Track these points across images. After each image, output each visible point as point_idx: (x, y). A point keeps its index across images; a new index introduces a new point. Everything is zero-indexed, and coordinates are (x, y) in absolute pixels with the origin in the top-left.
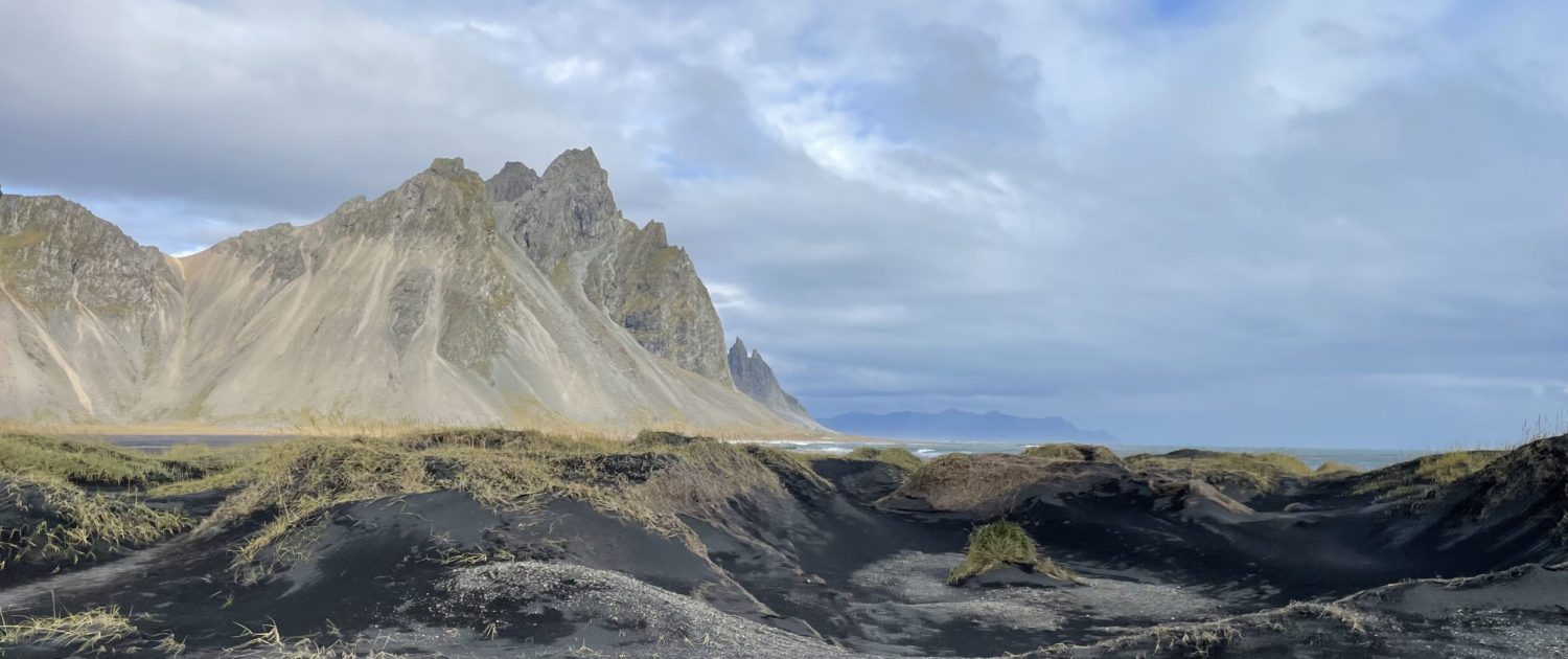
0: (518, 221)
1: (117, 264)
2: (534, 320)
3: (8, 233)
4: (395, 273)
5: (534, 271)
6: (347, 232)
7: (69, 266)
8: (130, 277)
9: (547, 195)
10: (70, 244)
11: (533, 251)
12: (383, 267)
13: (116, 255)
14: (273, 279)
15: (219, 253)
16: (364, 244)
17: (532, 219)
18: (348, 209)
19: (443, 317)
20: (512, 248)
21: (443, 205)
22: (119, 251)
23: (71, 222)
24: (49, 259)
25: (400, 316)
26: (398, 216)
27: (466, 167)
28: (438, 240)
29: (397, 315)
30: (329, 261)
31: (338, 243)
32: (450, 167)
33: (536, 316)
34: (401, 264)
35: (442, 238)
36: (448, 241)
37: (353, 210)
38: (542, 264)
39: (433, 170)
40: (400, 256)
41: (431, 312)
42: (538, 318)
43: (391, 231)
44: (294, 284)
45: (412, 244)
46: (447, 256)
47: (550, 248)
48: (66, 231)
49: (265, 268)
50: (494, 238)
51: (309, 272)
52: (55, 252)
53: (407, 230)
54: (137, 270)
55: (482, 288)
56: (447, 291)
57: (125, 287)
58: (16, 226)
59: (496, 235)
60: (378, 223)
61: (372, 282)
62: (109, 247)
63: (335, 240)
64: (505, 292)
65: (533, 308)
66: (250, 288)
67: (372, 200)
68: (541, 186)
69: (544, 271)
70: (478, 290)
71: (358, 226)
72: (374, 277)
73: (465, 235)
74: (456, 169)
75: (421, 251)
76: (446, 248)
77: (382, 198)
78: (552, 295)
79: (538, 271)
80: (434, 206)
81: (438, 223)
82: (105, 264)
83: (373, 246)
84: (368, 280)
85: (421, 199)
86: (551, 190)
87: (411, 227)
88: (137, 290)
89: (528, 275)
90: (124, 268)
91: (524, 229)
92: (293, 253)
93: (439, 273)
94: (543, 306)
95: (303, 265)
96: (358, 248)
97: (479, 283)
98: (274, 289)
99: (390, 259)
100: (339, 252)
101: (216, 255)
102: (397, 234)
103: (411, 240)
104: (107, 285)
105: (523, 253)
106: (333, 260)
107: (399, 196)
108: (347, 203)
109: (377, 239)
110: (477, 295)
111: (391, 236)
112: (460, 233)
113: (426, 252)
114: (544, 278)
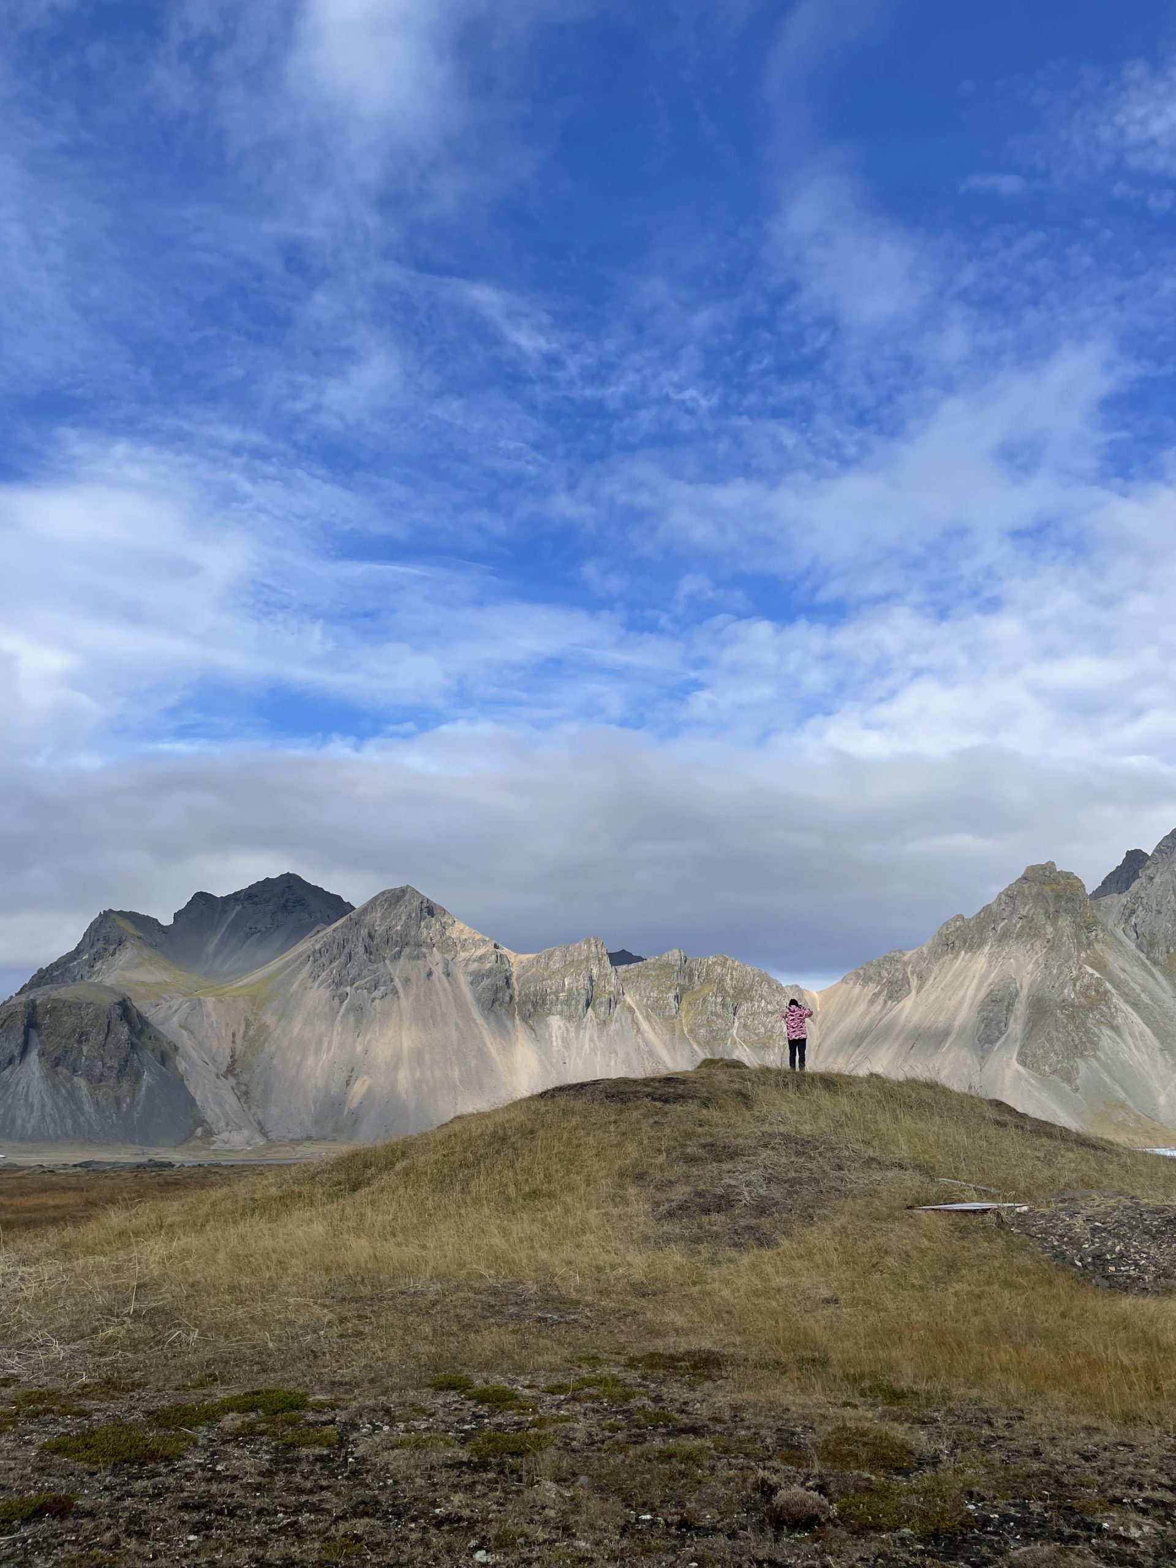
0: (1127, 912)
1: (763, 1004)
2: (1135, 1017)
3: (693, 988)
4: (986, 985)
5: (1143, 964)
6: (949, 950)
7: (731, 1009)
8: (773, 1013)
9: (1154, 880)
10: (732, 992)
11: (1142, 943)
12: (976, 980)
13: (761, 996)
14: (885, 1002)
15: (847, 983)
16: (963, 959)
17: (1141, 908)
18: (947, 929)
19: (1026, 1024)
20: (1120, 942)
21: (1031, 912)
22: (764, 993)
23: (732, 974)
24: (716, 1006)
25: (986, 1026)
26: (994, 928)
27: (1058, 870)
28: (1029, 946)
29: (983, 1025)
30: (931, 980)
31: (941, 961)
32: (1041, 872)
33: (1136, 1012)
34: (993, 975)
35: (1032, 944)
36: (1038, 944)
37: (953, 929)
38: (1152, 955)
39: (1025, 878)
40: (993, 967)
41: (1015, 1021)
42: (1141, 1016)
43: (987, 944)
44: (900, 1005)
45: (1004, 954)
46: (1036, 962)
47: (1160, 936)
48: (729, 981)
49: (880, 992)
50: (1096, 936)
51: (914, 992)
52: (719, 1000)
53: (1000, 941)
54: (778, 1007)
55: (1066, 991)
56: (1033, 996)
57: (770, 1022)
58: (697, 982)
59: (1099, 932)
60: (976, 936)
61: (964, 997)
62: (756, 991)
63: (937, 959)
64: (1097, 992)
65: (1135, 1006)
66: (867, 1012)
67: (971, 917)
68: (1148, 872)
69: (1155, 963)
70: (1063, 992)
71: (957, 943)
72: (966, 992)
73: (1053, 938)
74: (1047, 873)
75: (1012, 960)
76: (1037, 953)
77: (980, 913)
78: (1163, 989)
79: (1148, 963)
80: (1024, 913)
81: (1027, 930)
82: (754, 1005)
83: (970, 961)
84: (962, 993)
85: (1014, 908)
86: (1158, 875)
87: (1004, 936)
88: (779, 1024)
89: (1136, 969)
90: (769, 1006)
91: (1133, 920)
92: (901, 976)
93: (1027, 980)
94: (1148, 1001)
95: (909, 986)
96: (958, 963)
97: (1063, 986)
98: (885, 1011)
99: (983, 971)
100: (940, 971)
101: (845, 986)
102: (992, 946)
103: (1003, 950)
104: (756, 1022)
105: (1133, 946)
106: (935, 978)
107: (995, 908)
108: (947, 923)
109: (975, 953)
110: (1061, 998)
111: (987, 948)
112: (1050, 937)
113: (1017, 959)
114: (1154, 970)
